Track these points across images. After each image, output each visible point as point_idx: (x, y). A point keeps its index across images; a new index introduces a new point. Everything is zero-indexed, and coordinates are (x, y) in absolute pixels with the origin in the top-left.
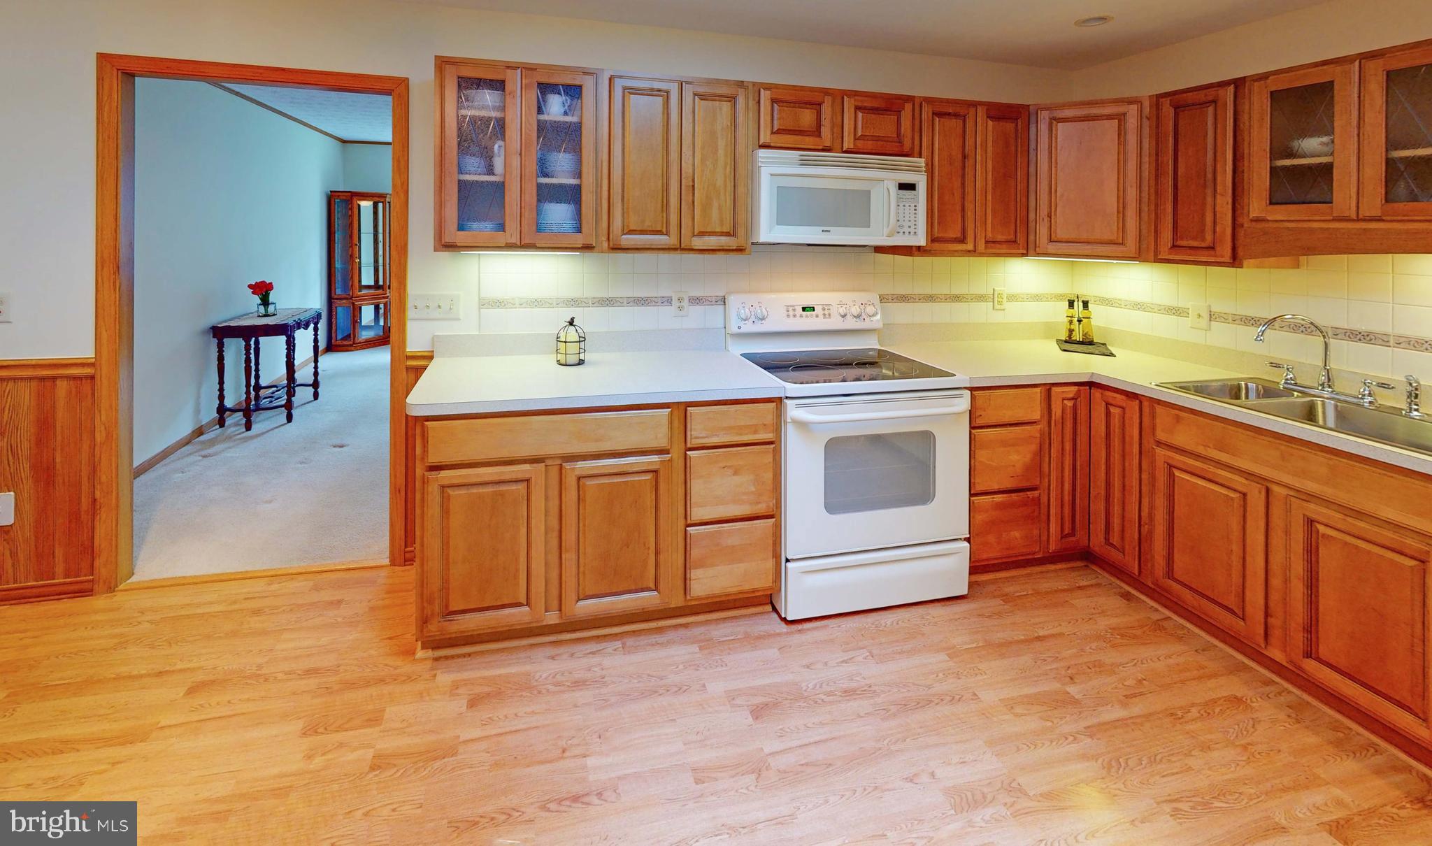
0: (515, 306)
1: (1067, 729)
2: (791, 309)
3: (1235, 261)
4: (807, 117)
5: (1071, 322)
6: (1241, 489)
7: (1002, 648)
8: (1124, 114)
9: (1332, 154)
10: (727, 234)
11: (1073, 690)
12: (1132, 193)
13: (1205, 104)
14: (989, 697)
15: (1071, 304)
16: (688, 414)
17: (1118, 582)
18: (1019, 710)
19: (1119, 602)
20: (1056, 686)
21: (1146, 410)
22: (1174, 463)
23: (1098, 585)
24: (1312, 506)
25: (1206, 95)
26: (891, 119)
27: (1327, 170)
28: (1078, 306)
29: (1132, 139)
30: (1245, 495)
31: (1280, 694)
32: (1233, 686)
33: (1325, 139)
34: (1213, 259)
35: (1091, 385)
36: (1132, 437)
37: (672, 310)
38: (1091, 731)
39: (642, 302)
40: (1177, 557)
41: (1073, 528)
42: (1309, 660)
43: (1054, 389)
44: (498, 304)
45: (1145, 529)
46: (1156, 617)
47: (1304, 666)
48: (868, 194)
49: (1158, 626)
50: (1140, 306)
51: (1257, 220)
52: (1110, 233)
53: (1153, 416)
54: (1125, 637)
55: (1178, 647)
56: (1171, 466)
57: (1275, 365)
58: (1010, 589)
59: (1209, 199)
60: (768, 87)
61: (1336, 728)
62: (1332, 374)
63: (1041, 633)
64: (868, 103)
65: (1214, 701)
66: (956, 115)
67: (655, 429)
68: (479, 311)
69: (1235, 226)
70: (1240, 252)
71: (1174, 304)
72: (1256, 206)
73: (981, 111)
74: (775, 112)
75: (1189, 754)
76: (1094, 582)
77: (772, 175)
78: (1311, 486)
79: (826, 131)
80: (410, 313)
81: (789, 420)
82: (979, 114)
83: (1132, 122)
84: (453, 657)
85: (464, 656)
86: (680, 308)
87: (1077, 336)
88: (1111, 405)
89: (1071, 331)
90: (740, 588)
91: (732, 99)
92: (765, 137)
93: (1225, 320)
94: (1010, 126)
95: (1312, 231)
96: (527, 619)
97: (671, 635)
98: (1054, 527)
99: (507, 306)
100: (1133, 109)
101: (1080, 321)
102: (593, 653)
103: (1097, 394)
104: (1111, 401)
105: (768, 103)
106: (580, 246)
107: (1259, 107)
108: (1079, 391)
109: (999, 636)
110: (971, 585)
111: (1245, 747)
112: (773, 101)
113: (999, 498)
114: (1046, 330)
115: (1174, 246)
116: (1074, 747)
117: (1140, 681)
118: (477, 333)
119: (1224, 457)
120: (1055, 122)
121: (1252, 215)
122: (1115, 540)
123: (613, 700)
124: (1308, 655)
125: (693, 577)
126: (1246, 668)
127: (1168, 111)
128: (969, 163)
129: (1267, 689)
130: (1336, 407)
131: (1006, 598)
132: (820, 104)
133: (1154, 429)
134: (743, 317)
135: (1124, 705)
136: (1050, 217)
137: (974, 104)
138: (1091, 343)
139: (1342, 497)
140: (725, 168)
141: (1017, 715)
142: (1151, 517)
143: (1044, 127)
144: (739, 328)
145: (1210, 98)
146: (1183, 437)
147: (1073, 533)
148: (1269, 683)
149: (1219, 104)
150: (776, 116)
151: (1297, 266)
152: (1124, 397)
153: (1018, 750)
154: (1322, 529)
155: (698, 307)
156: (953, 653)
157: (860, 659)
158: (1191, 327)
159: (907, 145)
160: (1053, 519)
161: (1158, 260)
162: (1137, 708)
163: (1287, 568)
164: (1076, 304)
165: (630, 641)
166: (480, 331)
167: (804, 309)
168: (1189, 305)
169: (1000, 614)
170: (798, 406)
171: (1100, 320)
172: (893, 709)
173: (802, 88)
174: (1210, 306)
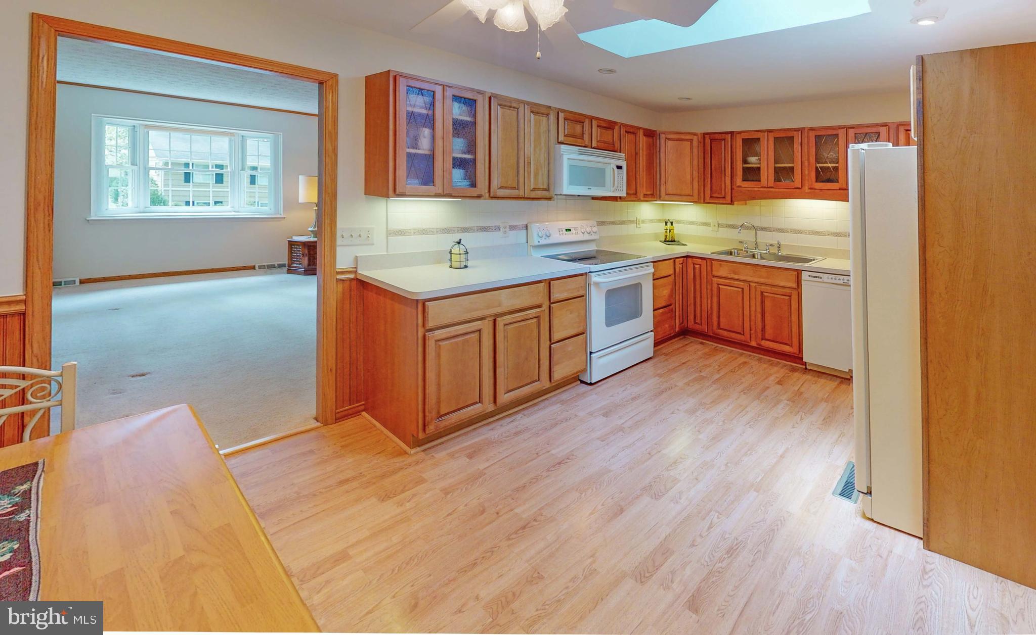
0: (410, 234)
1: (707, 384)
2: (561, 230)
3: (732, 203)
4: (578, 128)
5: (666, 232)
6: (741, 287)
7: (674, 370)
8: (692, 140)
9: (760, 164)
10: (544, 190)
11: (702, 374)
12: (695, 174)
13: (722, 140)
14: (680, 384)
15: (666, 223)
16: (551, 285)
17: (698, 340)
18: (691, 384)
19: (700, 346)
20: (697, 375)
21: (709, 264)
22: (719, 283)
23: (691, 342)
24: (763, 287)
25: (722, 136)
26: (610, 132)
27: (759, 169)
28: (669, 224)
29: (695, 151)
30: (743, 289)
31: (754, 357)
32: (742, 359)
33: (757, 158)
34: (724, 202)
35: (687, 257)
36: (704, 277)
37: (500, 233)
38: (714, 382)
39: (484, 229)
40: (721, 319)
41: (683, 321)
42: (763, 341)
43: (677, 260)
44: (401, 233)
45: (709, 312)
46: (714, 347)
47: (762, 344)
48: (604, 169)
49: (716, 349)
50: (691, 223)
51: (739, 187)
52: (688, 192)
53: (711, 266)
54: (708, 355)
55: (723, 354)
56: (718, 284)
57: (741, 242)
58: (664, 351)
59: (723, 178)
60: (563, 111)
61: (769, 361)
62: (759, 244)
63: (684, 361)
64: (603, 124)
65: (740, 364)
66: (633, 133)
67: (538, 295)
68: (387, 238)
69: (732, 189)
70: (733, 199)
71: (705, 221)
72: (739, 181)
73: (641, 132)
74: (566, 125)
75: (741, 379)
76: (690, 341)
77: (568, 159)
78: (762, 280)
79: (586, 137)
80: (339, 241)
81: (592, 283)
82: (641, 133)
83: (695, 143)
84: (437, 445)
85: (440, 444)
86: (505, 232)
87: (669, 239)
88: (695, 264)
89: (666, 236)
90: (573, 372)
91: (548, 115)
92: (561, 138)
93: (723, 227)
94: (651, 140)
95: (754, 191)
96: (481, 410)
97: (542, 405)
98: (677, 321)
99: (405, 234)
100: (695, 138)
101: (670, 231)
102: (512, 422)
103: (690, 260)
104: (695, 262)
105: (563, 120)
106: (476, 195)
107: (739, 143)
108: (684, 260)
109: (670, 367)
110: (654, 352)
111: (752, 373)
112: (565, 119)
113: (661, 311)
114: (656, 237)
115: (711, 197)
116: (711, 389)
117: (719, 366)
118: (385, 253)
119: (736, 277)
120: (667, 140)
121: (737, 185)
122: (698, 321)
123: (541, 432)
124: (762, 339)
125: (554, 370)
126: (743, 354)
127: (708, 141)
128: (638, 156)
129: (751, 357)
130: (760, 255)
131: (666, 354)
132: (583, 123)
133: (712, 271)
134: (541, 235)
135: (719, 374)
136: (666, 183)
137: (639, 128)
138: (674, 241)
139: (770, 281)
140: (545, 153)
141: (691, 386)
142: (712, 308)
143: (662, 141)
144: (539, 242)
145: (723, 138)
146: (723, 272)
147: (683, 323)
148: (750, 356)
149: (726, 140)
150: (566, 127)
151: (746, 204)
152: (700, 260)
153: (698, 394)
154: (765, 294)
155: (513, 231)
156: (660, 376)
157: (629, 388)
158: (712, 231)
159: (617, 146)
160: (677, 318)
161: (705, 202)
162: (722, 373)
163: (756, 311)
164: (668, 224)
165: (526, 412)
166: (387, 251)
167: (566, 230)
168: (710, 221)
169: (666, 360)
170: (596, 276)
171: (678, 229)
172: (653, 398)
173: (575, 113)
174: (718, 222)
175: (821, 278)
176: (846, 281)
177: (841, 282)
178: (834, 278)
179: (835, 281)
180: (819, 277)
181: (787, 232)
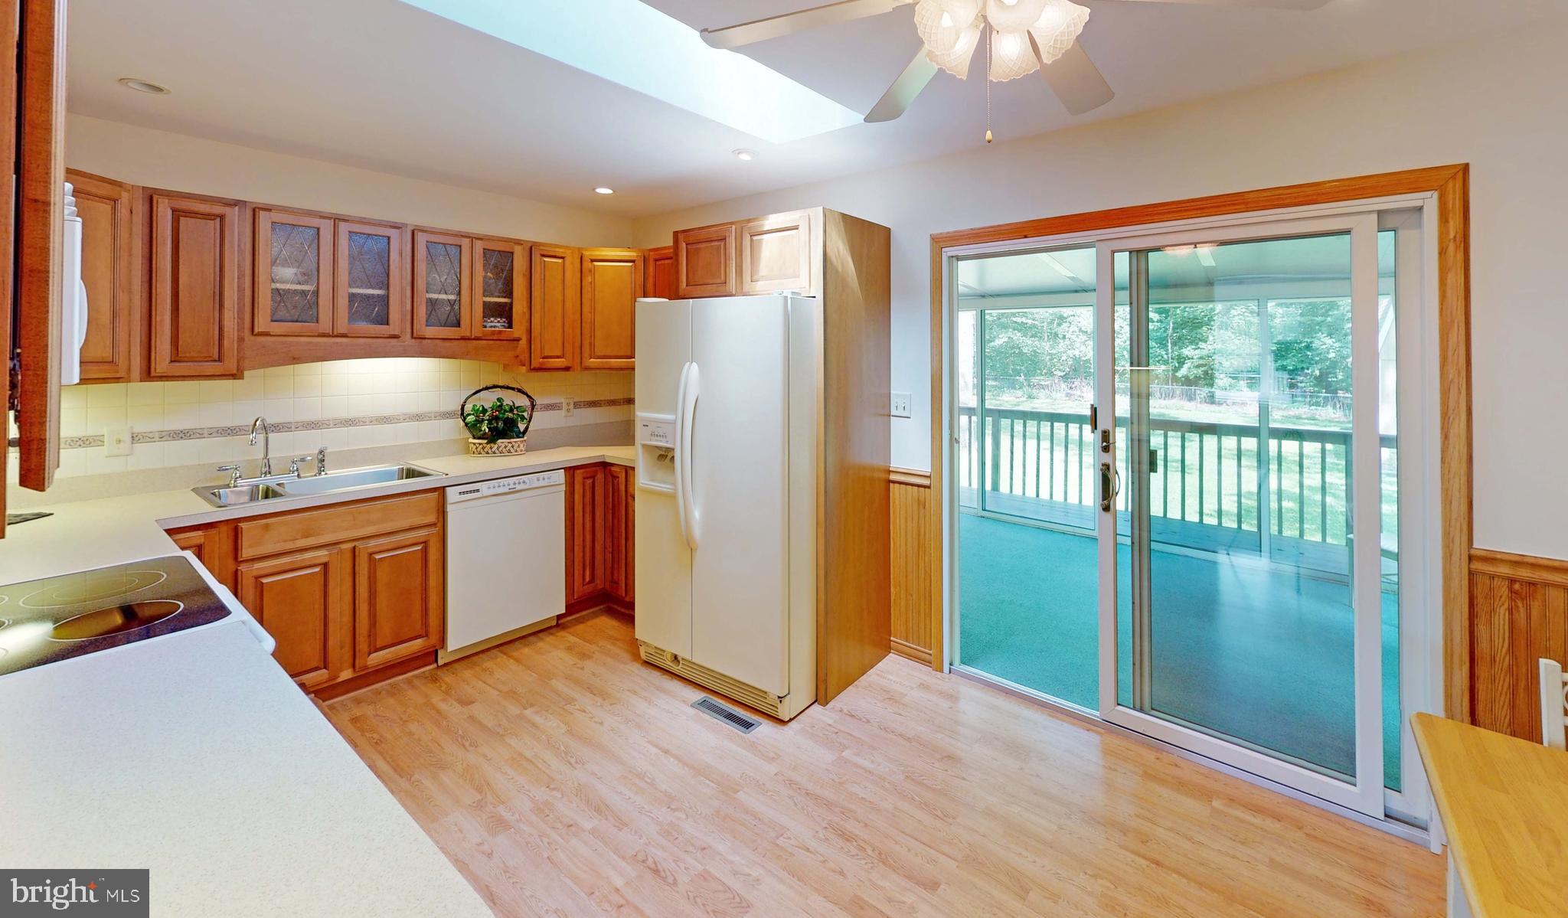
3: (236, 375)
6: (321, 562)
8: (116, 200)
24: (372, 544)
29: (122, 232)
34: (218, 373)
42: (372, 656)
47: (368, 663)
51: (260, 335)
52: (103, 350)
53: (235, 538)
59: (216, 312)
69: (240, 340)
70: (243, 364)
71: (81, 432)
72: (262, 321)
78: (369, 530)
93: (151, 440)
100: (124, 197)
115: (172, 362)
124: (370, 654)
127: (165, 211)
133: (236, 550)
145: (216, 212)
146: (272, 542)
149: (225, 220)
154: (378, 556)
161: (148, 377)
163: (354, 602)
168: (103, 430)
174: (131, 429)
175: (478, 491)
176: (512, 486)
177: (506, 489)
178: (497, 485)
179: (500, 488)
180: (474, 491)
181: (328, 426)
